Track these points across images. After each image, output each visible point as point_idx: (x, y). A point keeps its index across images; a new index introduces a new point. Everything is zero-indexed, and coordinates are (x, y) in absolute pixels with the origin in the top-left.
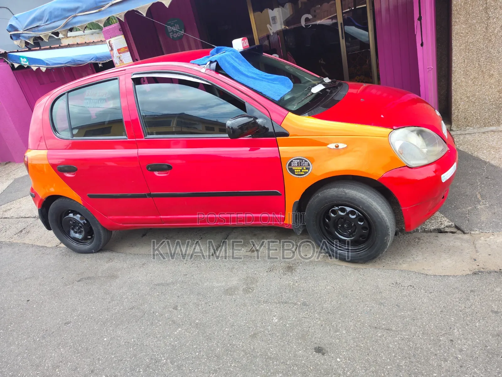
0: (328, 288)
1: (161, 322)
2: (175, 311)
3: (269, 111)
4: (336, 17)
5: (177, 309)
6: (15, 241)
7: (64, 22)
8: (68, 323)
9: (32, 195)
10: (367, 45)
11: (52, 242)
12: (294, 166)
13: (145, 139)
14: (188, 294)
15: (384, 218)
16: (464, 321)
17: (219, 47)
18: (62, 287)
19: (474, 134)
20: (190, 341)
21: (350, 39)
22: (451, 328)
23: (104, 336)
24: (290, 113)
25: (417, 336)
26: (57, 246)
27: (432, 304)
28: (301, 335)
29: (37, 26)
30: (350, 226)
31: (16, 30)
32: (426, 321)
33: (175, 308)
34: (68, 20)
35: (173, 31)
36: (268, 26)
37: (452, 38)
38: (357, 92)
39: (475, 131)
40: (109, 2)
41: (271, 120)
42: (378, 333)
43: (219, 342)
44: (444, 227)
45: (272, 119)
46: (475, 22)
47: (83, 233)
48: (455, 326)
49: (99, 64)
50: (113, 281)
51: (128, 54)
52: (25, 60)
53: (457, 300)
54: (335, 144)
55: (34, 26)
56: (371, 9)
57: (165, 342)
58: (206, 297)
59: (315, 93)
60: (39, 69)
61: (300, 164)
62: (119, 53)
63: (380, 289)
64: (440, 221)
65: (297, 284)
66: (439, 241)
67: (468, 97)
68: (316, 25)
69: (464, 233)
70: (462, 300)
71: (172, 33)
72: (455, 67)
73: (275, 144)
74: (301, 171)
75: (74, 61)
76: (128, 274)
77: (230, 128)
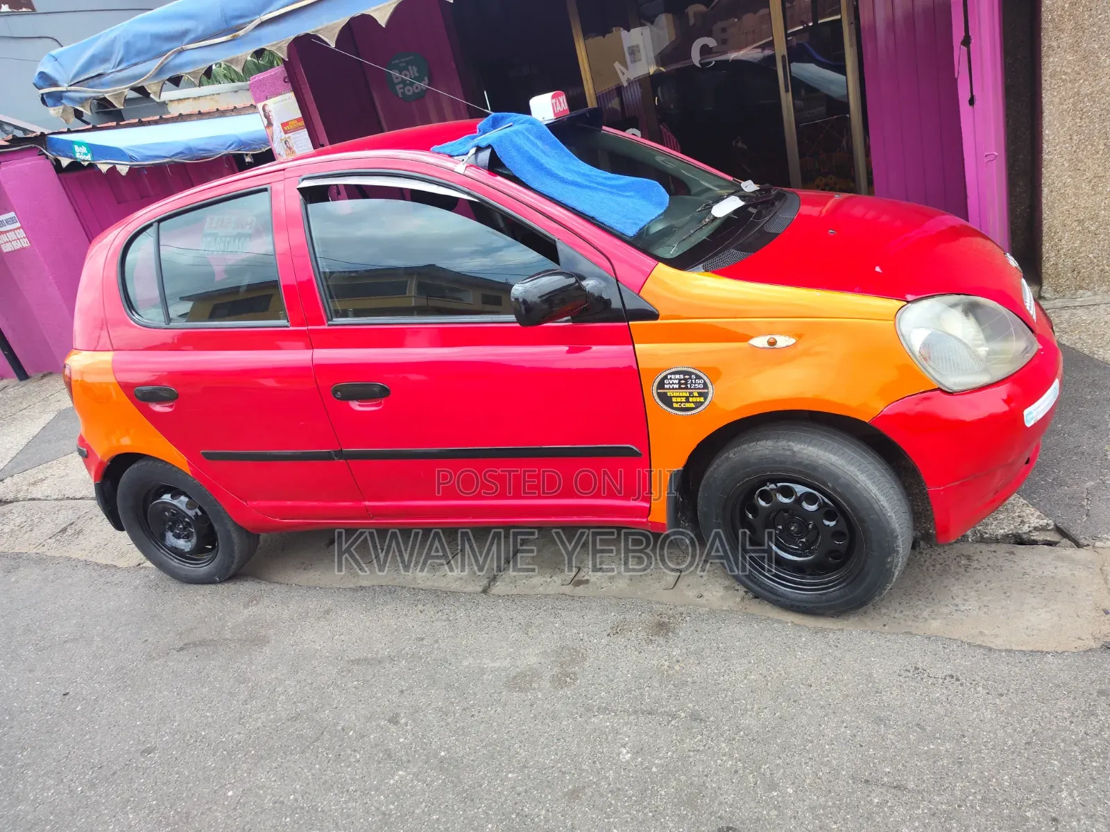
0: (753, 677)
1: (359, 753)
2: (393, 728)
3: (613, 261)
4: (771, 45)
5: (396, 723)
6: (49, 554)
7: (155, 64)
8: (149, 751)
9: (81, 453)
10: (843, 106)
11: (129, 555)
12: (670, 389)
13: (329, 325)
14: (425, 686)
15: (884, 511)
16: (1084, 770)
17: (498, 114)
18: (142, 663)
19: (1095, 307)
20: (424, 804)
21: (803, 92)
22: (1052, 787)
23: (229, 785)
24: (661, 265)
25: (968, 805)
26: (139, 564)
27: (1003, 724)
28: (686, 795)
29: (99, 75)
30: (803, 529)
31: (54, 83)
32: (990, 767)
33: (394, 720)
34: (166, 59)
35: (403, 81)
36: (617, 65)
37: (1043, 86)
38: (821, 213)
39: (1098, 299)
40: (255, 18)
41: (617, 281)
42: (873, 795)
43: (491, 809)
44: (1029, 529)
45: (619, 279)
46: (1096, 47)
47: (194, 540)
48: (1062, 781)
49: (245, 156)
50: (256, 651)
51: (304, 134)
52: (84, 150)
53: (1066, 715)
54: (768, 337)
55: (93, 75)
56: (852, 23)
57: (367, 803)
58: (464, 693)
59: (720, 218)
60: (113, 170)
61: (686, 384)
62: (286, 132)
63: (877, 683)
64: (1019, 516)
65: (677, 668)
66: (1018, 565)
67: (1080, 222)
68: (727, 61)
69: (1078, 545)
70: (1078, 716)
71: (401, 86)
72: (1049, 152)
73: (627, 338)
74: (688, 401)
75: (190, 149)
76: (291, 634)
77: (521, 300)
